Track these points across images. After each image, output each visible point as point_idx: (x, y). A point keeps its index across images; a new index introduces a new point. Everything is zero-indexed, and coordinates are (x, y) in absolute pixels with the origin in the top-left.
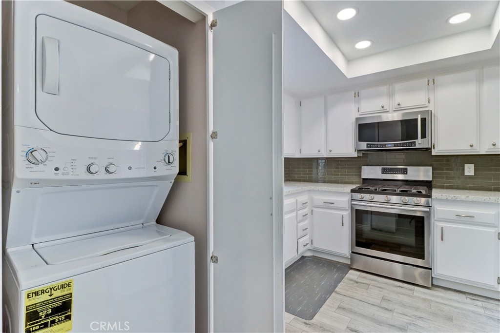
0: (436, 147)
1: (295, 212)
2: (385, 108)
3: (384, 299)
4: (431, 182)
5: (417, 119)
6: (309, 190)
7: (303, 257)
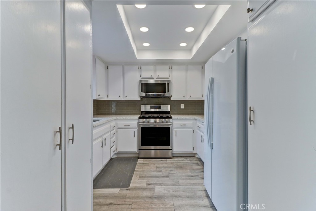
0: (172, 96)
1: (110, 132)
2: (153, 76)
3: (157, 167)
4: (170, 112)
5: (166, 84)
6: (115, 119)
7: (111, 159)
